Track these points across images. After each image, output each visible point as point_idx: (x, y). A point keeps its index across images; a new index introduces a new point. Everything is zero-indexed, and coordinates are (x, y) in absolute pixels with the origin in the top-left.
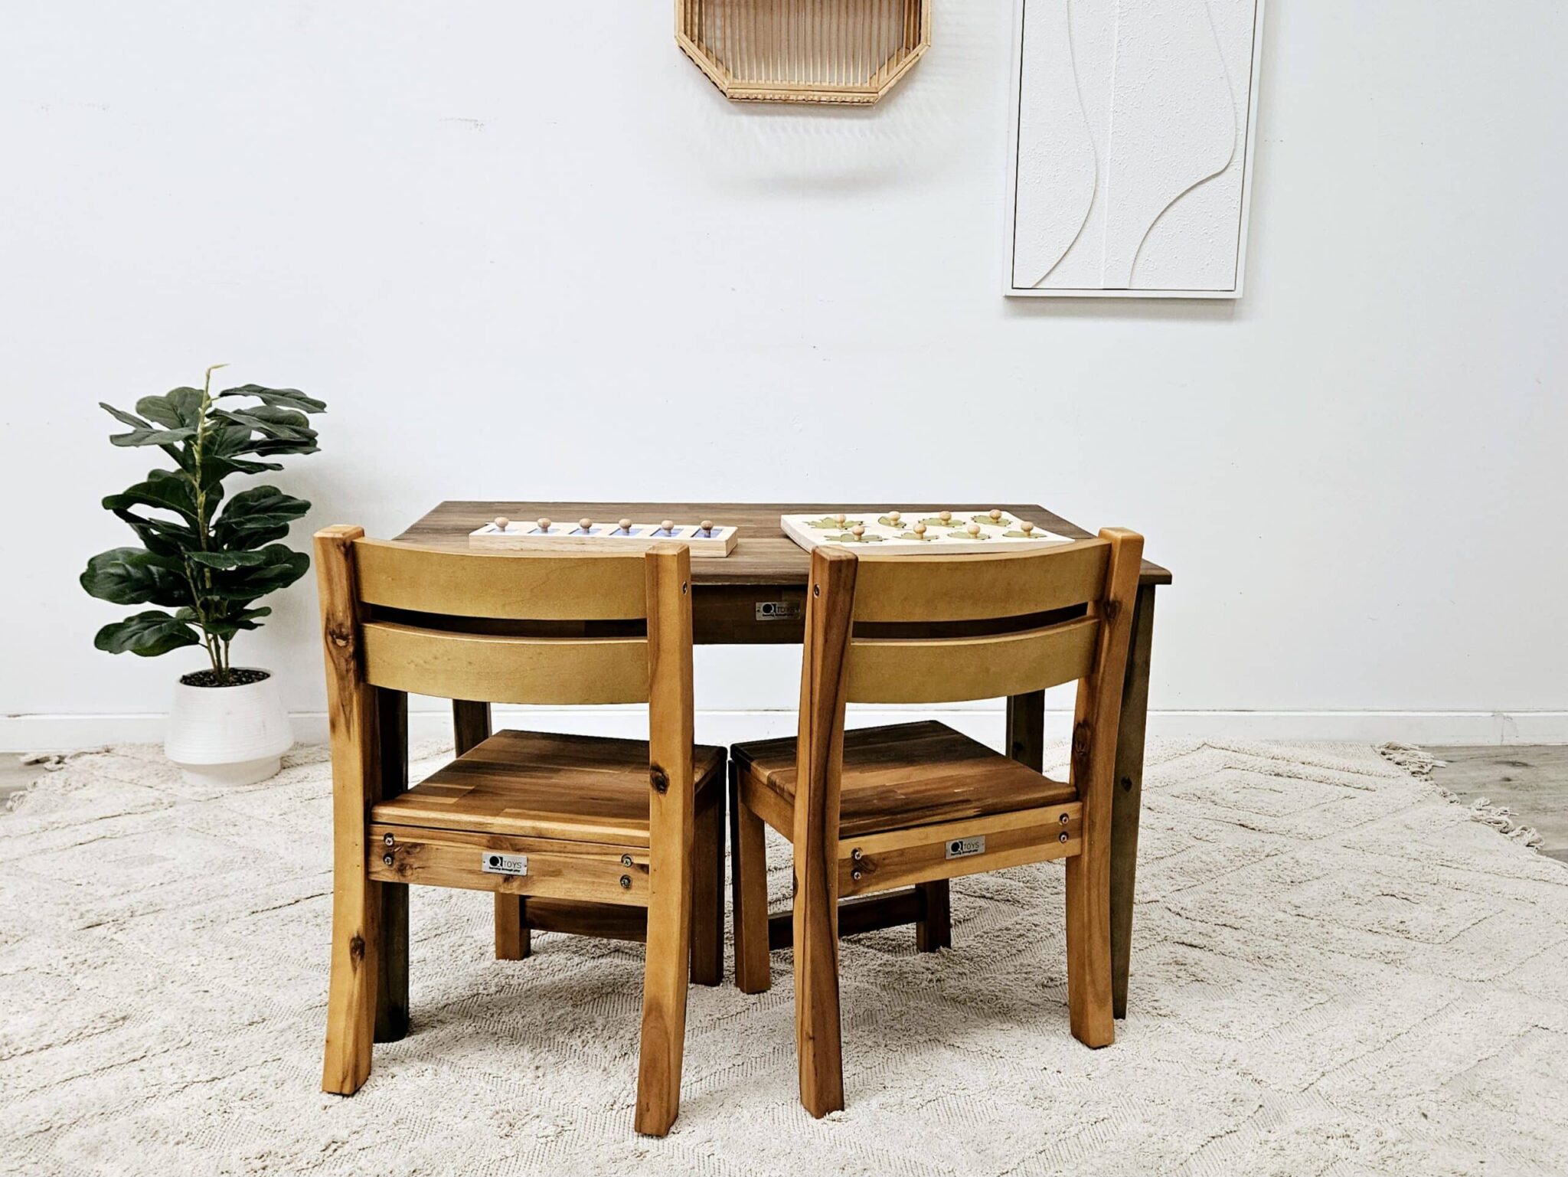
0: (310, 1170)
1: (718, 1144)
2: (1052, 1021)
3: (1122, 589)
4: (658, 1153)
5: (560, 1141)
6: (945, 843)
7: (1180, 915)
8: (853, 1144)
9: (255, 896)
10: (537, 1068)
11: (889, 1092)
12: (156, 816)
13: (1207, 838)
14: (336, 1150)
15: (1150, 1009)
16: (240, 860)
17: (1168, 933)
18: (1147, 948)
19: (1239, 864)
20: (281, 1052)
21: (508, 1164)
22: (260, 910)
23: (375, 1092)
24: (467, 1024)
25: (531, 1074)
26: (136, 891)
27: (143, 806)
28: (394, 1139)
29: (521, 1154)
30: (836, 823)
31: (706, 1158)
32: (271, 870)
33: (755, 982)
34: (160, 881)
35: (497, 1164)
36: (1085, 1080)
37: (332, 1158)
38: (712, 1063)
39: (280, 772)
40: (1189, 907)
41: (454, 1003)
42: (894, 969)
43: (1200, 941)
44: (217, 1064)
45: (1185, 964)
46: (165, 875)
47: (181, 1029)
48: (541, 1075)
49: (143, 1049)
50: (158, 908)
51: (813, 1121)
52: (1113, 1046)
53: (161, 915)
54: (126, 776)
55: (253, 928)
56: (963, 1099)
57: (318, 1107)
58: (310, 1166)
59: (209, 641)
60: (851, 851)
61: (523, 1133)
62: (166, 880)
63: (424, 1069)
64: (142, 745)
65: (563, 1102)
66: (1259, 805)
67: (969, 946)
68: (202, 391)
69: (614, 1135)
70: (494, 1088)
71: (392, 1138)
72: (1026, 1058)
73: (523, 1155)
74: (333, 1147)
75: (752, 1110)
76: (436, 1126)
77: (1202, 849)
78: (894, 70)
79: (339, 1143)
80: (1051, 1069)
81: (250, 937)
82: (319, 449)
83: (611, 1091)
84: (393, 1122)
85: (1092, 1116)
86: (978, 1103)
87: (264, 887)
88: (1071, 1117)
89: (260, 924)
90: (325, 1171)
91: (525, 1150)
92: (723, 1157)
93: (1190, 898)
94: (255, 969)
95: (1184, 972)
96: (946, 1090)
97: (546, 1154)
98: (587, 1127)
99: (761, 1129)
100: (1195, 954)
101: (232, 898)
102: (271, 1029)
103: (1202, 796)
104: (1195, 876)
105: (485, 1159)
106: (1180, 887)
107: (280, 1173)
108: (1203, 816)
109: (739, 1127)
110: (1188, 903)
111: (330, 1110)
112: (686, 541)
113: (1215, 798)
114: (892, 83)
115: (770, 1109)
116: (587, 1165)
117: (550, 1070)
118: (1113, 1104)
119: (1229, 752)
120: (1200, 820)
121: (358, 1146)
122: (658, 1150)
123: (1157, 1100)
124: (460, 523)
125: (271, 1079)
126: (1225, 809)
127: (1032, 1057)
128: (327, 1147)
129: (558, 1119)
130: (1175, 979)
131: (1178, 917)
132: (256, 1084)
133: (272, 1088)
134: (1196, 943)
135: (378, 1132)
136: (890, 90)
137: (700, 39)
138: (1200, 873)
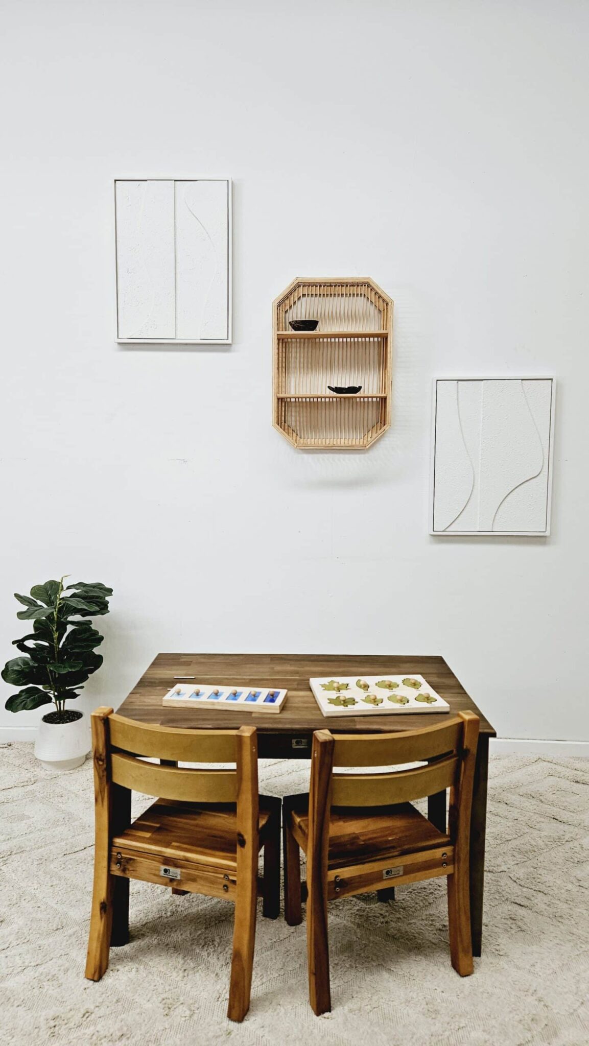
0: (75, 1029)
1: (267, 1030)
2: (442, 956)
3: (470, 742)
4: (238, 1033)
5: (191, 1020)
6: (382, 871)
7: (516, 883)
8: (333, 1035)
9: (67, 844)
10: (185, 970)
11: (354, 1001)
12: (28, 790)
13: (535, 827)
14: (88, 1017)
15: (494, 951)
16: (61, 819)
17: (509, 896)
18: (496, 905)
19: (550, 847)
20: (68, 950)
21: (166, 1033)
22: (68, 853)
23: (109, 979)
24: (155, 937)
25: (181, 974)
26: (14, 838)
27: (22, 782)
28: (115, 1012)
29: (172, 1027)
30: (327, 862)
31: (261, 1037)
32: (75, 827)
33: (294, 920)
34: (25, 832)
35: (161, 1032)
36: (455, 999)
37: (86, 1023)
38: (269, 973)
39: (85, 762)
40: (522, 877)
41: (150, 922)
42: (365, 913)
43: (525, 903)
44: (40, 956)
45: (515, 920)
46: (28, 829)
47: (26, 930)
48: (186, 975)
49: (8, 942)
50: (23, 850)
51: (315, 1016)
52: (473, 975)
53: (24, 855)
54: (17, 762)
55: (63, 866)
56: (392, 1007)
57: (82, 988)
58: (75, 1026)
59: (56, 701)
60: (335, 876)
61: (175, 1014)
62: (28, 831)
63: (132, 967)
64: (26, 743)
65: (195, 994)
66: (566, 804)
67: (403, 900)
68: (60, 583)
69: (216, 1019)
70: (164, 982)
71: (114, 1011)
72: (426, 982)
73: (174, 1028)
74: (87, 1015)
75: (286, 1008)
76: (135, 1004)
77: (532, 836)
78: (375, 435)
79: (89, 1014)
80: (439, 990)
81: (62, 871)
82: (109, 612)
83: (218, 989)
84: (115, 1000)
85: (457, 1024)
86: (399, 1011)
87: (71, 838)
88: (446, 1025)
89: (67, 864)
90: (82, 1031)
91: (175, 1025)
92: (269, 1038)
93: (523, 871)
94: (62, 893)
95: (514, 925)
96: (384, 1001)
97: (184, 1029)
98: (205, 1011)
99: (289, 1021)
100: (522, 912)
101: (56, 845)
102: (65, 934)
103: (535, 796)
104: (526, 855)
105: (156, 1029)
106: (517, 862)
107: (61, 1030)
108: (534, 811)
109: (278, 1018)
110: (521, 874)
111: (88, 991)
112: (260, 705)
113: (541, 798)
114: (373, 441)
115: (294, 1007)
116: (203, 1038)
117: (191, 972)
118: (469, 1017)
119: (552, 764)
120: (532, 814)
121: (98, 1016)
122: (238, 1031)
123: (492, 1016)
124: (163, 676)
125: (62, 968)
126: (546, 806)
127: (430, 981)
128: (84, 1015)
129: (192, 1005)
130: (509, 930)
131: (515, 884)
132: (56, 971)
133: (62, 974)
134: (522, 904)
135: (108, 1007)
136: (373, 444)
137: (285, 422)
138: (529, 853)
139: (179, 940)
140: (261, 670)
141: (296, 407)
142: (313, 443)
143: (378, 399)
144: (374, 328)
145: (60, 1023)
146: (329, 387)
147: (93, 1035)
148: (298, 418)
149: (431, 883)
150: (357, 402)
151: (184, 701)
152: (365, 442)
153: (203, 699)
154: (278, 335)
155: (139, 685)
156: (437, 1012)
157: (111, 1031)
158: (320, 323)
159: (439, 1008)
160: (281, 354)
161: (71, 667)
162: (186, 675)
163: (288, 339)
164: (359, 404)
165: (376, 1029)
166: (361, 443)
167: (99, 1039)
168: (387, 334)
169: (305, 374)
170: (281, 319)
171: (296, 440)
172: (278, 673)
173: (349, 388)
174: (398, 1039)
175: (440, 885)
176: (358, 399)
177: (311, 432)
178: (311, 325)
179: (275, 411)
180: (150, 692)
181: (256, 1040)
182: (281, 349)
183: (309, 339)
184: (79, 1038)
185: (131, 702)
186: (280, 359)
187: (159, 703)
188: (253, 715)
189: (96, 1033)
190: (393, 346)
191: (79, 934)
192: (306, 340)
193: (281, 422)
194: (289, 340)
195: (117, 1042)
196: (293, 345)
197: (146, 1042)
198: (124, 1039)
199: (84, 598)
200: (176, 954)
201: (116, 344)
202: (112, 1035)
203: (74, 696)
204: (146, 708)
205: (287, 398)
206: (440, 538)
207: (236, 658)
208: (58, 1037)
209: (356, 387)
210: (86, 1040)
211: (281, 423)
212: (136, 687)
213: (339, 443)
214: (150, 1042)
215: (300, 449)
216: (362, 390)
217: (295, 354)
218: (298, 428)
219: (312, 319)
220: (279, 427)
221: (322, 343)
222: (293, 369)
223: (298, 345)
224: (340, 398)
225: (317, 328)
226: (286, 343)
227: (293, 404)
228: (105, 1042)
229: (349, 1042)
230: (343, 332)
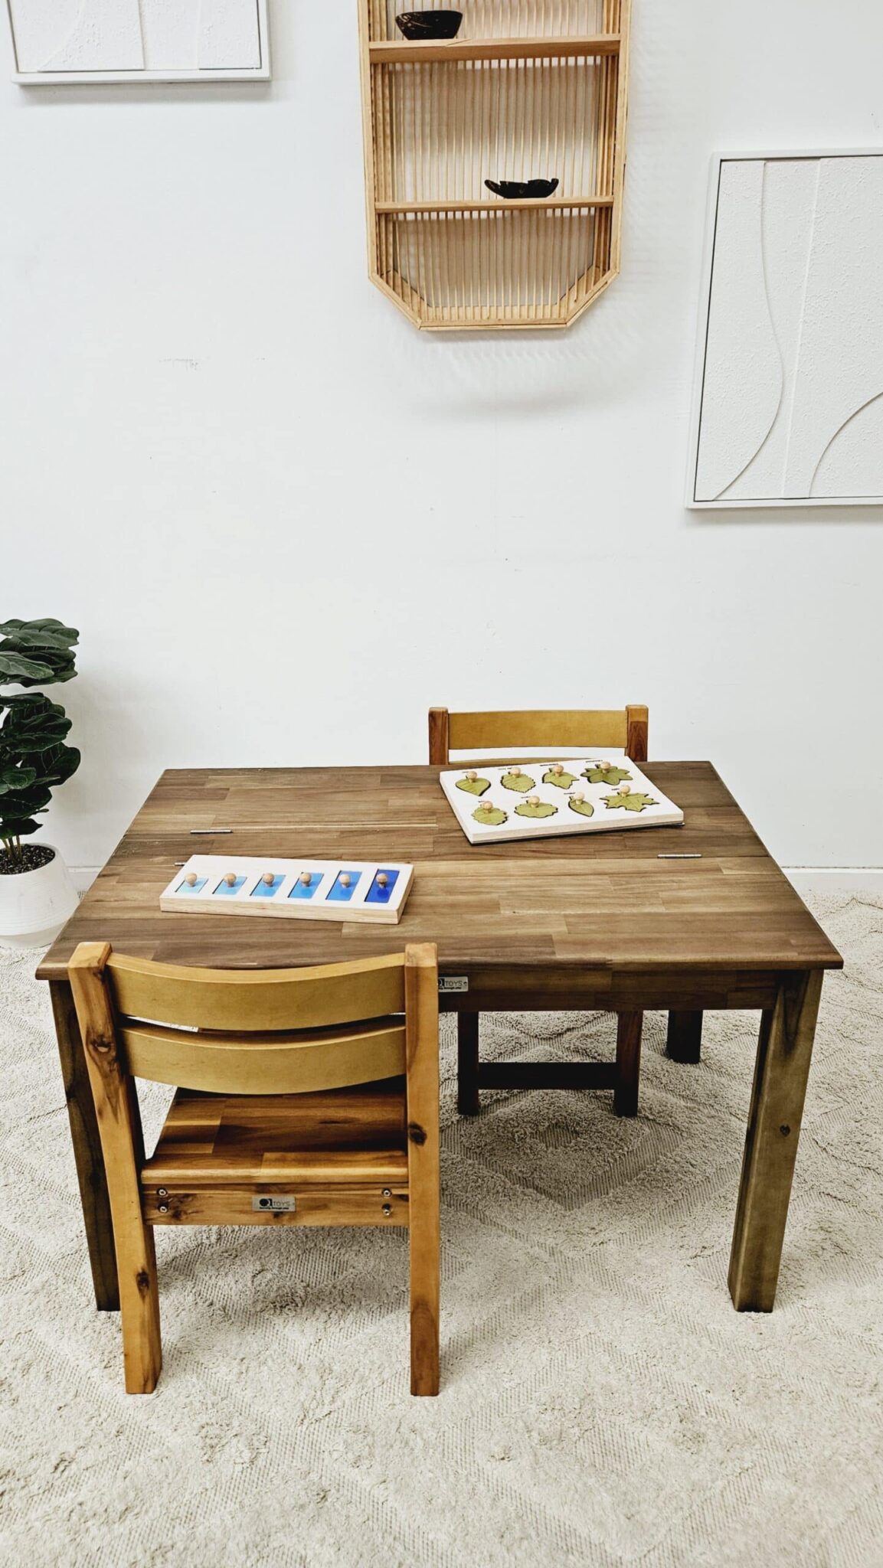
0: (40, 1496)
1: (392, 1487)
4: (338, 1496)
5: (254, 1468)
7: (828, 1155)
8: (514, 1497)
10: (243, 1359)
11: (549, 1417)
13: (852, 1037)
14: (63, 1471)
15: (796, 1302)
16: (27, 1046)
17: (816, 1185)
20: (32, 1322)
21: (207, 1497)
22: (37, 1114)
24: (189, 1289)
25: (236, 1370)
28: (114, 1457)
29: (220, 1483)
31: (380, 1504)
32: (51, 1062)
35: (198, 1499)
36: (732, 1406)
37: (60, 1481)
40: (836, 1142)
43: (845, 1194)
48: (244, 1370)
55: (27, 1144)
57: (55, 1406)
58: (41, 1491)
61: (223, 1456)
65: (261, 1409)
69: (299, 1465)
70: (203, 1388)
71: (112, 1454)
72: (678, 1370)
73: (221, 1488)
74: (61, 1468)
75: (425, 1436)
76: (151, 1438)
77: (849, 1056)
78: (584, 297)
79: (66, 1463)
80: (701, 1389)
81: (25, 1153)
82: (76, 674)
83: (302, 1400)
84: (114, 1432)
85: (738, 1465)
86: (631, 1435)
87: (43, 1084)
88: (717, 1468)
89: (33, 1139)
90: (53, 1498)
91: (224, 1481)
92: (396, 1505)
93: (838, 1127)
94: (24, 1203)
95: (830, 1242)
96: (603, 1416)
97: (241, 1487)
98: (280, 1447)
99: (431, 1467)
100: (840, 1214)
101: (16, 1099)
102: (28, 1287)
103: (850, 975)
104: (841, 1094)
105: (189, 1491)
106: (827, 1110)
107: (15, 1500)
108: (849, 1006)
109: (413, 1461)
110: (834, 1135)
111: (64, 1412)
112: (357, 908)
113: (861, 978)
114: (582, 311)
115: (441, 1434)
116: (274, 1510)
117: (253, 1364)
118: (758, 1446)
119: (876, 910)
120: (848, 1012)
121: (83, 1466)
122: (338, 1491)
123: (800, 1443)
124: (169, 829)
125: (20, 1363)
126: (870, 993)
127: (683, 1369)
128: (56, 1468)
129: (255, 1438)
130: (820, 1253)
131: (825, 1155)
132: (7, 1371)
133: (19, 1376)
134: (839, 1196)
135: (101, 1446)
136: (581, 315)
137: (395, 270)
138: (847, 1091)
139: (233, 1293)
140: (362, 807)
141: (417, 232)
142: (455, 317)
143: (593, 209)
144: (585, 30)
145: (13, 1486)
146: (488, 183)
147: (72, 1512)
148: (422, 260)
149: (678, 1159)
150: (546, 219)
151: (203, 901)
152: (563, 310)
153: (242, 895)
154: (371, 50)
155: (120, 853)
156: (699, 1438)
157: (106, 1500)
158: (465, 20)
159: (703, 1429)
160: (380, 102)
161: (13, 782)
162: (214, 824)
163: (394, 64)
164: (551, 224)
165: (591, 1481)
166: (555, 316)
167: (82, 1520)
168: (619, 41)
169: (436, 153)
170: (377, 13)
171: (419, 311)
172: (397, 813)
173: (531, 183)
174: (631, 1503)
175: (694, 1162)
176: (549, 212)
177: (452, 291)
178: (444, 23)
179: (372, 241)
180: (138, 870)
181: (371, 1507)
182: (379, 90)
183: (441, 62)
184: (46, 1519)
185: (97, 901)
186: (380, 115)
187: (156, 904)
188: (345, 931)
189: (78, 1507)
190: (629, 75)
191: (53, 1288)
192: (436, 66)
193: (387, 269)
194: (398, 66)
195: (116, 1526)
196: (407, 79)
197: (169, 1521)
198: (130, 1516)
199: (21, 650)
200: (227, 1324)
201: (17, 87)
202: (106, 1510)
203: (33, 827)
204: (127, 916)
205: (397, 212)
206: (706, 514)
207: (315, 777)
208: (8, 1515)
209: (547, 182)
210: (59, 1524)
211: (387, 272)
212: (112, 857)
213: (508, 316)
214: (178, 1521)
215: (428, 331)
216: (558, 189)
217: (414, 102)
218: (423, 283)
219: (449, 9)
220: (383, 282)
221: (470, 73)
222: (407, 140)
223: (418, 79)
224: (512, 209)
225: (459, 33)
226: (390, 74)
227: (411, 228)
228: (93, 1525)
229: (542, 1508)
230: (516, 39)
